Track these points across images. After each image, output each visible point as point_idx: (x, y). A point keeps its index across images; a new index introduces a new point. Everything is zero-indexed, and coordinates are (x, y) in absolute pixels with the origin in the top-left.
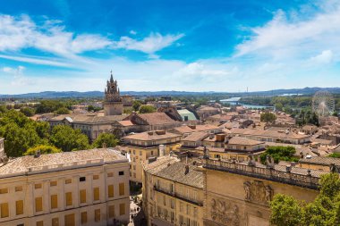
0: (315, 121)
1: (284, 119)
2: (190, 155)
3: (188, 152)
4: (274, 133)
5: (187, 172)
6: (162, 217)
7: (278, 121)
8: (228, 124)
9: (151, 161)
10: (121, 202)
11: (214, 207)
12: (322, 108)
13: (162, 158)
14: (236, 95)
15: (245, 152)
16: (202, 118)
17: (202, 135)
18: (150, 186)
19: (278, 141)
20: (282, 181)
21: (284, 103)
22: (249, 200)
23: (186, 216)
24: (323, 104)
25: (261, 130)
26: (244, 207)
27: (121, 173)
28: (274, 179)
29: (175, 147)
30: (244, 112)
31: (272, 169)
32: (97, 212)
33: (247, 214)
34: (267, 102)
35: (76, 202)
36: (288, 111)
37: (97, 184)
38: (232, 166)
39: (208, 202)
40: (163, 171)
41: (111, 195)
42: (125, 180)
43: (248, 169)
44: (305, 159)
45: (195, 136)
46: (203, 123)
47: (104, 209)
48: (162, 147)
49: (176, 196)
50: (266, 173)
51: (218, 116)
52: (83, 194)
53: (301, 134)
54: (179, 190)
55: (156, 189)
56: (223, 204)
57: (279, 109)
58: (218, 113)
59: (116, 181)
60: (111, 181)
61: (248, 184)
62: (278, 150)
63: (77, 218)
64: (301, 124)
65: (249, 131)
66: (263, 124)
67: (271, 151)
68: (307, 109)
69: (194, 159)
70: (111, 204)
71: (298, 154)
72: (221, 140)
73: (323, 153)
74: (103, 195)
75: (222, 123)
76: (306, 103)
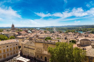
0: (53, 32)
1: (48, 32)
2: (31, 40)
3: (31, 39)
4: (47, 35)
5: (31, 43)
6: (26, 53)
7: (47, 32)
8: (38, 33)
9: (23, 41)
10: (17, 50)
11: (37, 49)
12: (55, 30)
13: (25, 41)
14: (39, 28)
15: (42, 39)
16: (33, 32)
17: (33, 36)
18: (23, 47)
19: (48, 36)
20: (50, 44)
21: (48, 29)
22: (44, 48)
23: (31, 52)
24: (55, 29)
25: (44, 34)
26: (43, 49)
27: (16, 44)
28: (48, 43)
29: (28, 38)
30: (41, 31)
31: (48, 41)
32: (11, 53)
33: (43, 50)
34: (45, 29)
35: (6, 51)
36: (49, 31)
37: (11, 47)
38: (40, 41)
39: (36, 49)
40: (26, 43)
41: (14, 49)
42: (17, 46)
43: (44, 42)
44: (53, 39)
45: (32, 36)
46: (33, 33)
47: (13, 52)
48: (25, 38)
49: (29, 48)
50: (47, 42)
51: (36, 32)
52: (8, 50)
53: (52, 35)
54: (30, 47)
55: (25, 47)
56: (39, 49)
57: (47, 30)
58: (36, 31)
59: (15, 46)
60: (14, 46)
61: (43, 45)
62: (48, 38)
63: (6, 55)
64: (51, 33)
65: (42, 34)
66: (45, 33)
67: (47, 38)
68: (52, 30)
69: (32, 41)
70: (14, 51)
71: (51, 38)
72: (37, 36)
73: (56, 38)
74: (12, 49)
75: (37, 33)
76: (52, 29)
